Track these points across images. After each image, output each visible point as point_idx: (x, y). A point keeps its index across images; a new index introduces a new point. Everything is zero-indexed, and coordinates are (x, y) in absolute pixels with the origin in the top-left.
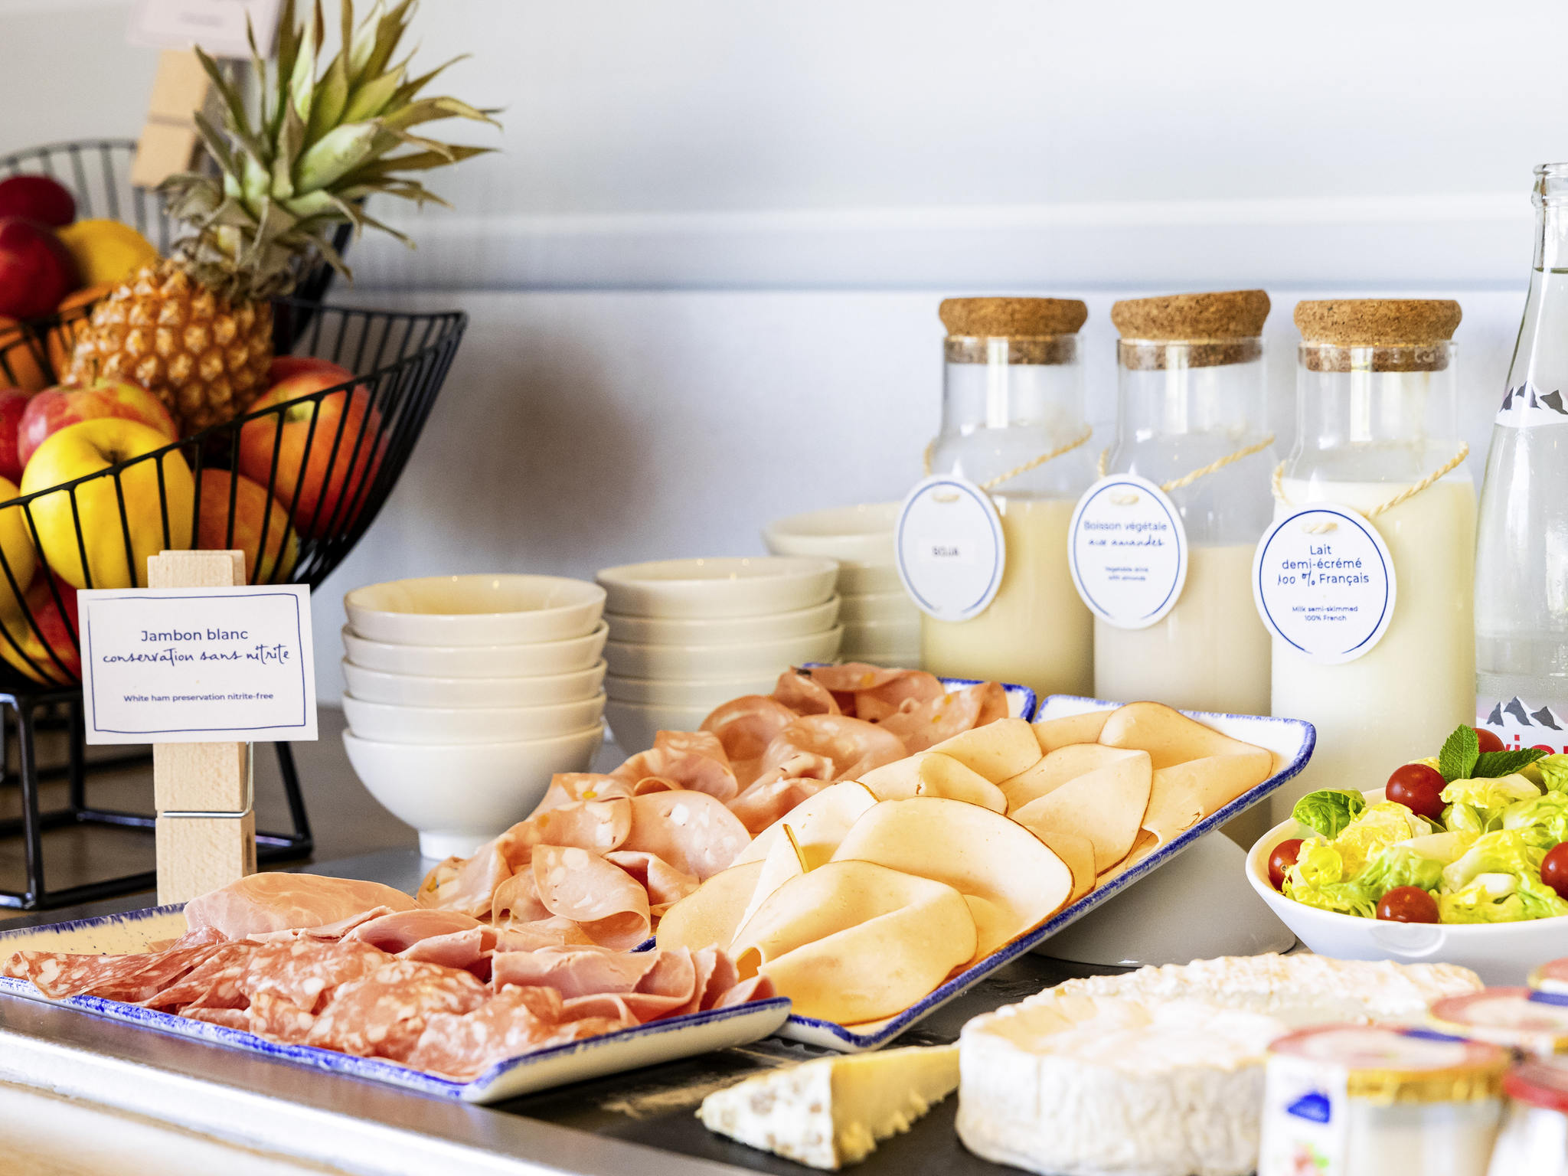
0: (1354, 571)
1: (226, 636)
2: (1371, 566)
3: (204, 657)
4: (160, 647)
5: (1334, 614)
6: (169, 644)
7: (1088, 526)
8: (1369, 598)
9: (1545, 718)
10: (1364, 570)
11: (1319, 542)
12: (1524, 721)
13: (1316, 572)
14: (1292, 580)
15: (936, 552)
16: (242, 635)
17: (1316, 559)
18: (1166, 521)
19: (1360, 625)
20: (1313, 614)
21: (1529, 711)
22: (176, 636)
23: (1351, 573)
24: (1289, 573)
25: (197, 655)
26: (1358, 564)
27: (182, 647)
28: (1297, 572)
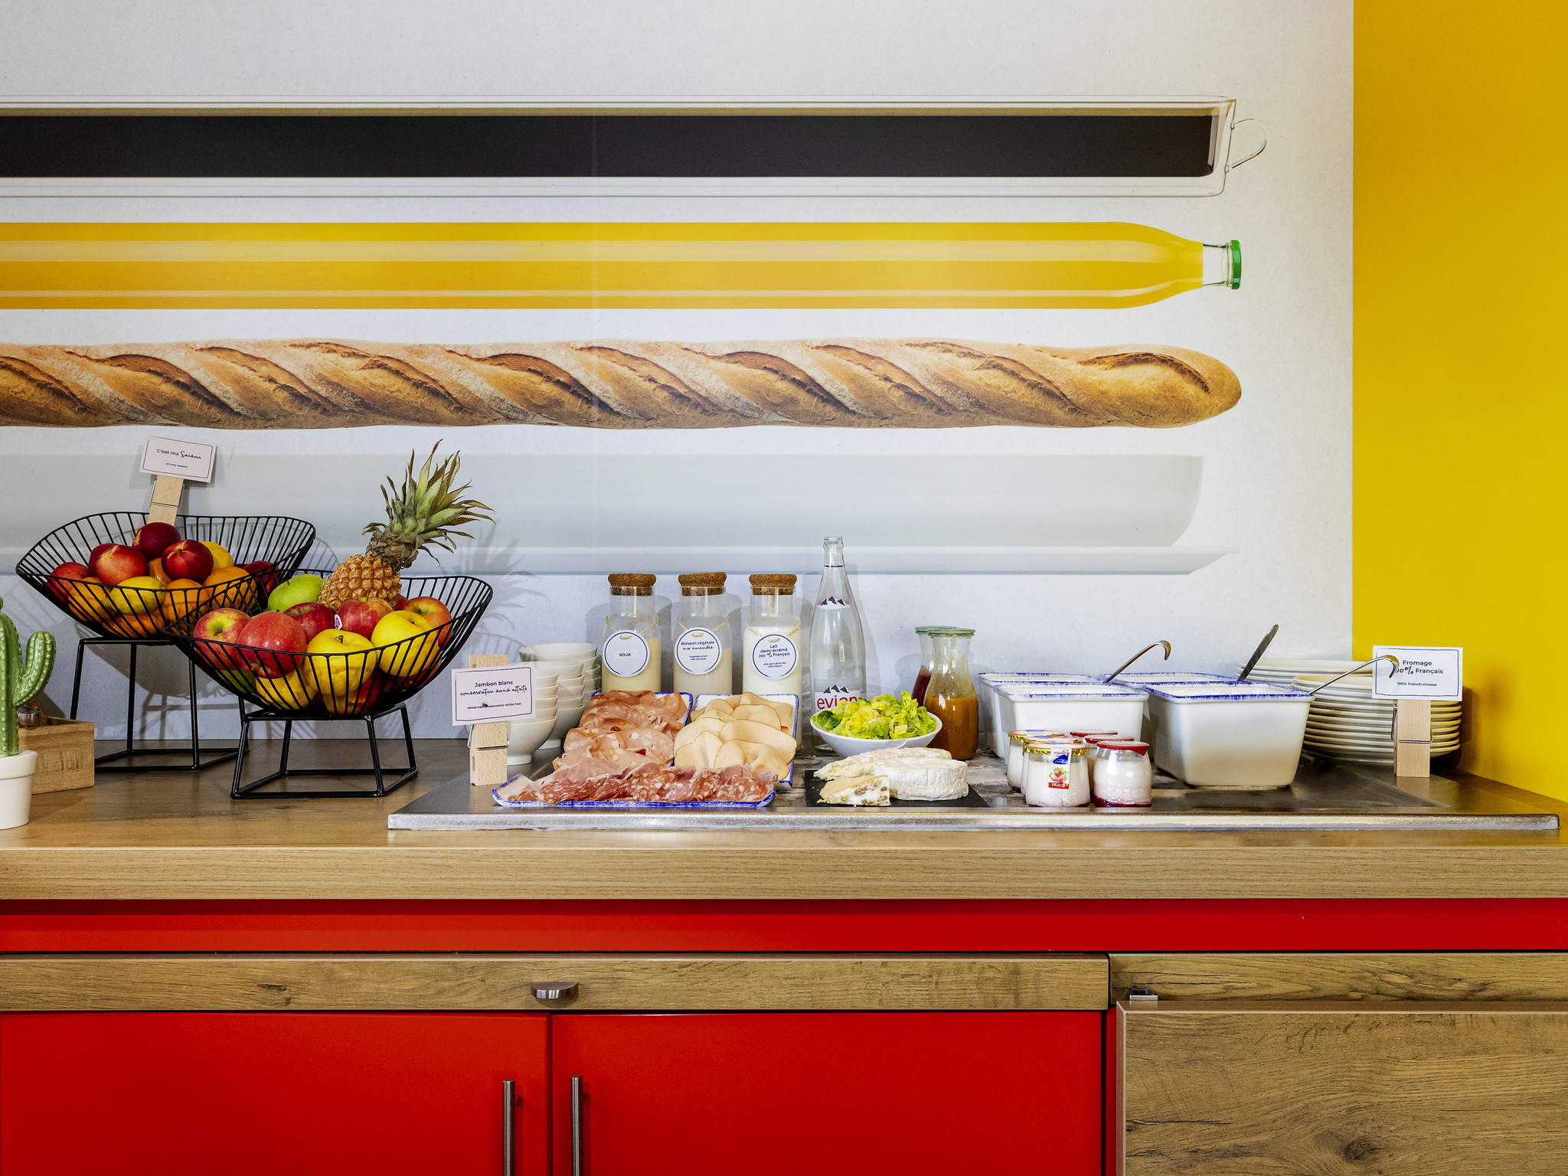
0: (785, 652)
1: (505, 683)
2: (791, 650)
3: (497, 691)
4: (481, 689)
5: (778, 665)
6: (485, 687)
7: (682, 644)
8: (789, 660)
9: (844, 690)
10: (788, 651)
11: (773, 644)
12: (838, 691)
13: (772, 653)
14: (764, 656)
15: (621, 655)
16: (511, 683)
17: (772, 649)
18: (712, 639)
19: (785, 669)
20: (771, 665)
21: (839, 688)
22: (488, 684)
23: (784, 652)
24: (763, 654)
25: (495, 691)
26: (786, 650)
27: (489, 688)
28: (766, 653)
